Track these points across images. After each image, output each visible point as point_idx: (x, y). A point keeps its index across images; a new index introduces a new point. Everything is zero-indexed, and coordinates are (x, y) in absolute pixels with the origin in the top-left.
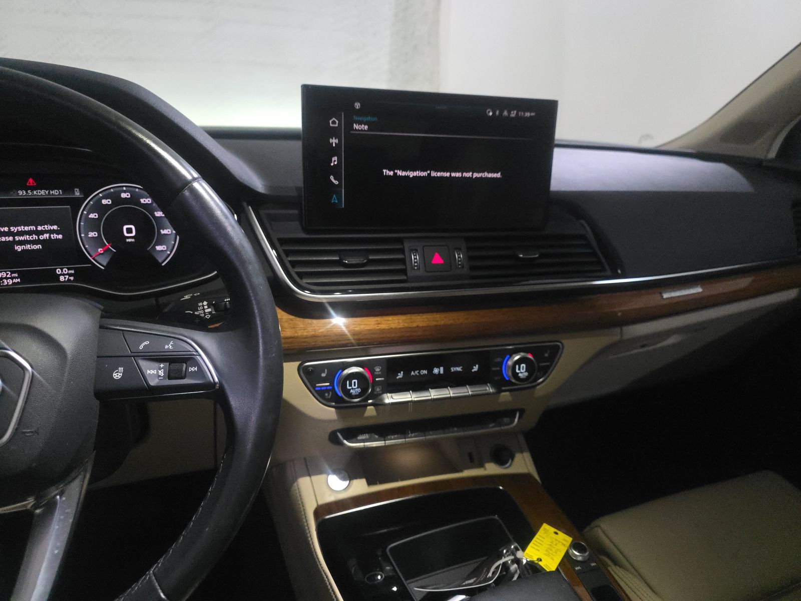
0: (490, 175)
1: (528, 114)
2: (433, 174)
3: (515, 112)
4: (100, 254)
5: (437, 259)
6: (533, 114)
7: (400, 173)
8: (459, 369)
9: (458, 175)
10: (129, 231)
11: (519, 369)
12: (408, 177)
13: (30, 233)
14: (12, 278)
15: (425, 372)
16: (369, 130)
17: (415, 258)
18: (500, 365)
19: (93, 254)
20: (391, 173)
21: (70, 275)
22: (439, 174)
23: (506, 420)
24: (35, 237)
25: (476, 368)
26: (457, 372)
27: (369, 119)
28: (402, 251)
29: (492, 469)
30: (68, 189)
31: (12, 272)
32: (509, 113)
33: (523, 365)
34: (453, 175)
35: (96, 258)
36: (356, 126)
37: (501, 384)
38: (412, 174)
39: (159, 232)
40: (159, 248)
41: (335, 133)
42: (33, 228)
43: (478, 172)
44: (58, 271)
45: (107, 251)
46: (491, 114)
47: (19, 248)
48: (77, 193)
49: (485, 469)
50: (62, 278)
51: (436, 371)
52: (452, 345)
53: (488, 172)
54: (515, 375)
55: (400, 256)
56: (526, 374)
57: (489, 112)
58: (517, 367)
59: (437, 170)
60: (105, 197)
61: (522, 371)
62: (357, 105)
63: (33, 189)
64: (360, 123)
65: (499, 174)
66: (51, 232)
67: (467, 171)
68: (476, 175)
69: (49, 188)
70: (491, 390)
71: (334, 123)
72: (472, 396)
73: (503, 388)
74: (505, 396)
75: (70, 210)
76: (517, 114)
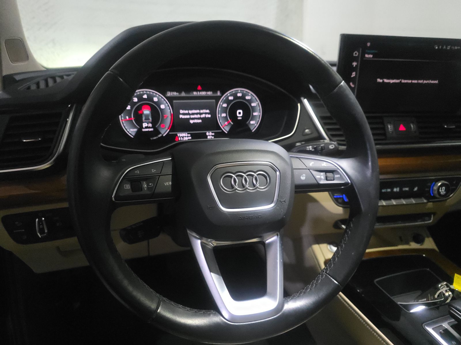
0: (433, 82)
1: (456, 48)
2: (403, 81)
3: (450, 46)
4: (226, 125)
5: (402, 128)
6: (459, 48)
7: (386, 81)
8: (407, 189)
9: (416, 82)
10: (240, 113)
11: (441, 190)
12: (390, 83)
13: (197, 114)
14: (188, 137)
15: (389, 190)
16: (373, 57)
17: (390, 127)
18: (429, 187)
19: (223, 125)
20: (381, 81)
21: (212, 136)
22: (406, 81)
23: (427, 218)
24: (199, 116)
25: (416, 189)
26: (406, 191)
27: (373, 51)
28: (383, 123)
29: (414, 245)
30: (215, 91)
31: (188, 134)
32: (447, 47)
33: (444, 188)
34: (413, 81)
35: (224, 127)
36: (367, 56)
37: (430, 198)
38: (392, 81)
39: (253, 114)
40: (252, 122)
41: (355, 59)
42: (198, 111)
43: (426, 80)
44: (207, 134)
45: (229, 123)
46: (437, 48)
47: (192, 122)
48: (219, 93)
49: (410, 245)
50: (209, 137)
51: (395, 190)
52: (404, 176)
53: (432, 80)
54: (439, 193)
55: (381, 126)
56: (445, 193)
57: (436, 47)
58: (440, 188)
59: (405, 79)
60: (231, 95)
61: (443, 191)
62: (369, 44)
63: (200, 91)
64: (369, 54)
65: (437, 81)
66: (206, 113)
67: (420, 80)
68: (425, 82)
69: (207, 90)
70: (425, 201)
71: (356, 54)
72: (416, 204)
73: (430, 200)
74: (430, 205)
75: (215, 102)
76: (451, 47)
